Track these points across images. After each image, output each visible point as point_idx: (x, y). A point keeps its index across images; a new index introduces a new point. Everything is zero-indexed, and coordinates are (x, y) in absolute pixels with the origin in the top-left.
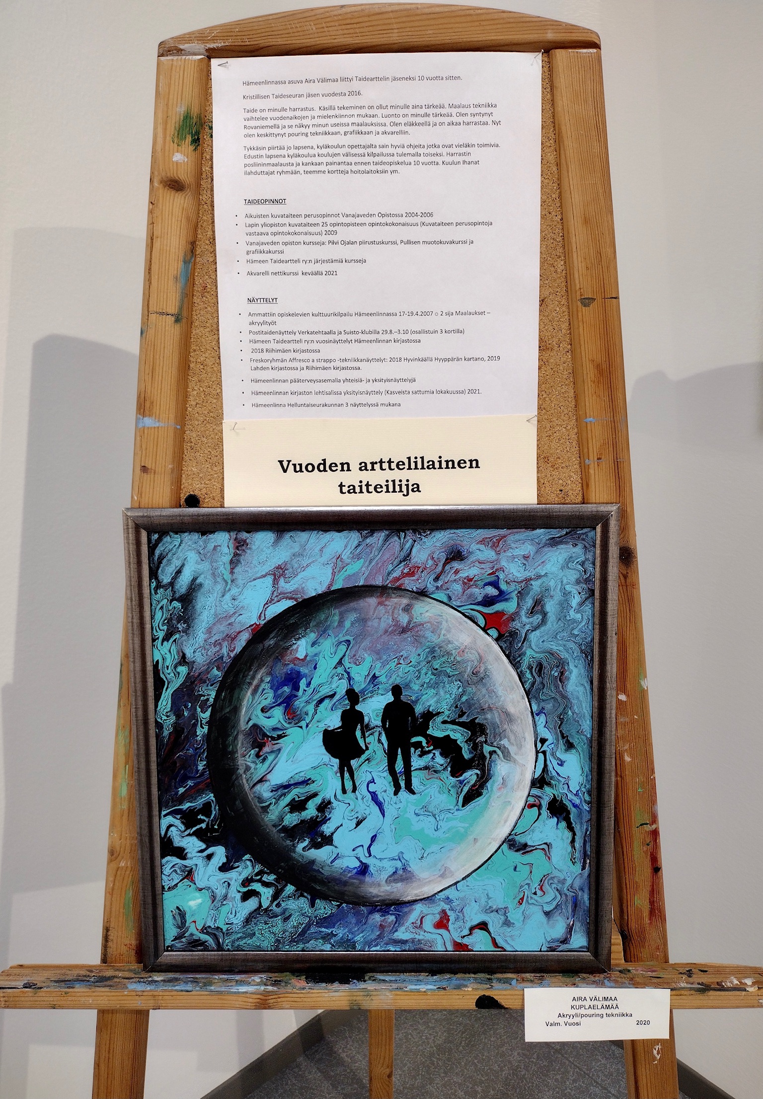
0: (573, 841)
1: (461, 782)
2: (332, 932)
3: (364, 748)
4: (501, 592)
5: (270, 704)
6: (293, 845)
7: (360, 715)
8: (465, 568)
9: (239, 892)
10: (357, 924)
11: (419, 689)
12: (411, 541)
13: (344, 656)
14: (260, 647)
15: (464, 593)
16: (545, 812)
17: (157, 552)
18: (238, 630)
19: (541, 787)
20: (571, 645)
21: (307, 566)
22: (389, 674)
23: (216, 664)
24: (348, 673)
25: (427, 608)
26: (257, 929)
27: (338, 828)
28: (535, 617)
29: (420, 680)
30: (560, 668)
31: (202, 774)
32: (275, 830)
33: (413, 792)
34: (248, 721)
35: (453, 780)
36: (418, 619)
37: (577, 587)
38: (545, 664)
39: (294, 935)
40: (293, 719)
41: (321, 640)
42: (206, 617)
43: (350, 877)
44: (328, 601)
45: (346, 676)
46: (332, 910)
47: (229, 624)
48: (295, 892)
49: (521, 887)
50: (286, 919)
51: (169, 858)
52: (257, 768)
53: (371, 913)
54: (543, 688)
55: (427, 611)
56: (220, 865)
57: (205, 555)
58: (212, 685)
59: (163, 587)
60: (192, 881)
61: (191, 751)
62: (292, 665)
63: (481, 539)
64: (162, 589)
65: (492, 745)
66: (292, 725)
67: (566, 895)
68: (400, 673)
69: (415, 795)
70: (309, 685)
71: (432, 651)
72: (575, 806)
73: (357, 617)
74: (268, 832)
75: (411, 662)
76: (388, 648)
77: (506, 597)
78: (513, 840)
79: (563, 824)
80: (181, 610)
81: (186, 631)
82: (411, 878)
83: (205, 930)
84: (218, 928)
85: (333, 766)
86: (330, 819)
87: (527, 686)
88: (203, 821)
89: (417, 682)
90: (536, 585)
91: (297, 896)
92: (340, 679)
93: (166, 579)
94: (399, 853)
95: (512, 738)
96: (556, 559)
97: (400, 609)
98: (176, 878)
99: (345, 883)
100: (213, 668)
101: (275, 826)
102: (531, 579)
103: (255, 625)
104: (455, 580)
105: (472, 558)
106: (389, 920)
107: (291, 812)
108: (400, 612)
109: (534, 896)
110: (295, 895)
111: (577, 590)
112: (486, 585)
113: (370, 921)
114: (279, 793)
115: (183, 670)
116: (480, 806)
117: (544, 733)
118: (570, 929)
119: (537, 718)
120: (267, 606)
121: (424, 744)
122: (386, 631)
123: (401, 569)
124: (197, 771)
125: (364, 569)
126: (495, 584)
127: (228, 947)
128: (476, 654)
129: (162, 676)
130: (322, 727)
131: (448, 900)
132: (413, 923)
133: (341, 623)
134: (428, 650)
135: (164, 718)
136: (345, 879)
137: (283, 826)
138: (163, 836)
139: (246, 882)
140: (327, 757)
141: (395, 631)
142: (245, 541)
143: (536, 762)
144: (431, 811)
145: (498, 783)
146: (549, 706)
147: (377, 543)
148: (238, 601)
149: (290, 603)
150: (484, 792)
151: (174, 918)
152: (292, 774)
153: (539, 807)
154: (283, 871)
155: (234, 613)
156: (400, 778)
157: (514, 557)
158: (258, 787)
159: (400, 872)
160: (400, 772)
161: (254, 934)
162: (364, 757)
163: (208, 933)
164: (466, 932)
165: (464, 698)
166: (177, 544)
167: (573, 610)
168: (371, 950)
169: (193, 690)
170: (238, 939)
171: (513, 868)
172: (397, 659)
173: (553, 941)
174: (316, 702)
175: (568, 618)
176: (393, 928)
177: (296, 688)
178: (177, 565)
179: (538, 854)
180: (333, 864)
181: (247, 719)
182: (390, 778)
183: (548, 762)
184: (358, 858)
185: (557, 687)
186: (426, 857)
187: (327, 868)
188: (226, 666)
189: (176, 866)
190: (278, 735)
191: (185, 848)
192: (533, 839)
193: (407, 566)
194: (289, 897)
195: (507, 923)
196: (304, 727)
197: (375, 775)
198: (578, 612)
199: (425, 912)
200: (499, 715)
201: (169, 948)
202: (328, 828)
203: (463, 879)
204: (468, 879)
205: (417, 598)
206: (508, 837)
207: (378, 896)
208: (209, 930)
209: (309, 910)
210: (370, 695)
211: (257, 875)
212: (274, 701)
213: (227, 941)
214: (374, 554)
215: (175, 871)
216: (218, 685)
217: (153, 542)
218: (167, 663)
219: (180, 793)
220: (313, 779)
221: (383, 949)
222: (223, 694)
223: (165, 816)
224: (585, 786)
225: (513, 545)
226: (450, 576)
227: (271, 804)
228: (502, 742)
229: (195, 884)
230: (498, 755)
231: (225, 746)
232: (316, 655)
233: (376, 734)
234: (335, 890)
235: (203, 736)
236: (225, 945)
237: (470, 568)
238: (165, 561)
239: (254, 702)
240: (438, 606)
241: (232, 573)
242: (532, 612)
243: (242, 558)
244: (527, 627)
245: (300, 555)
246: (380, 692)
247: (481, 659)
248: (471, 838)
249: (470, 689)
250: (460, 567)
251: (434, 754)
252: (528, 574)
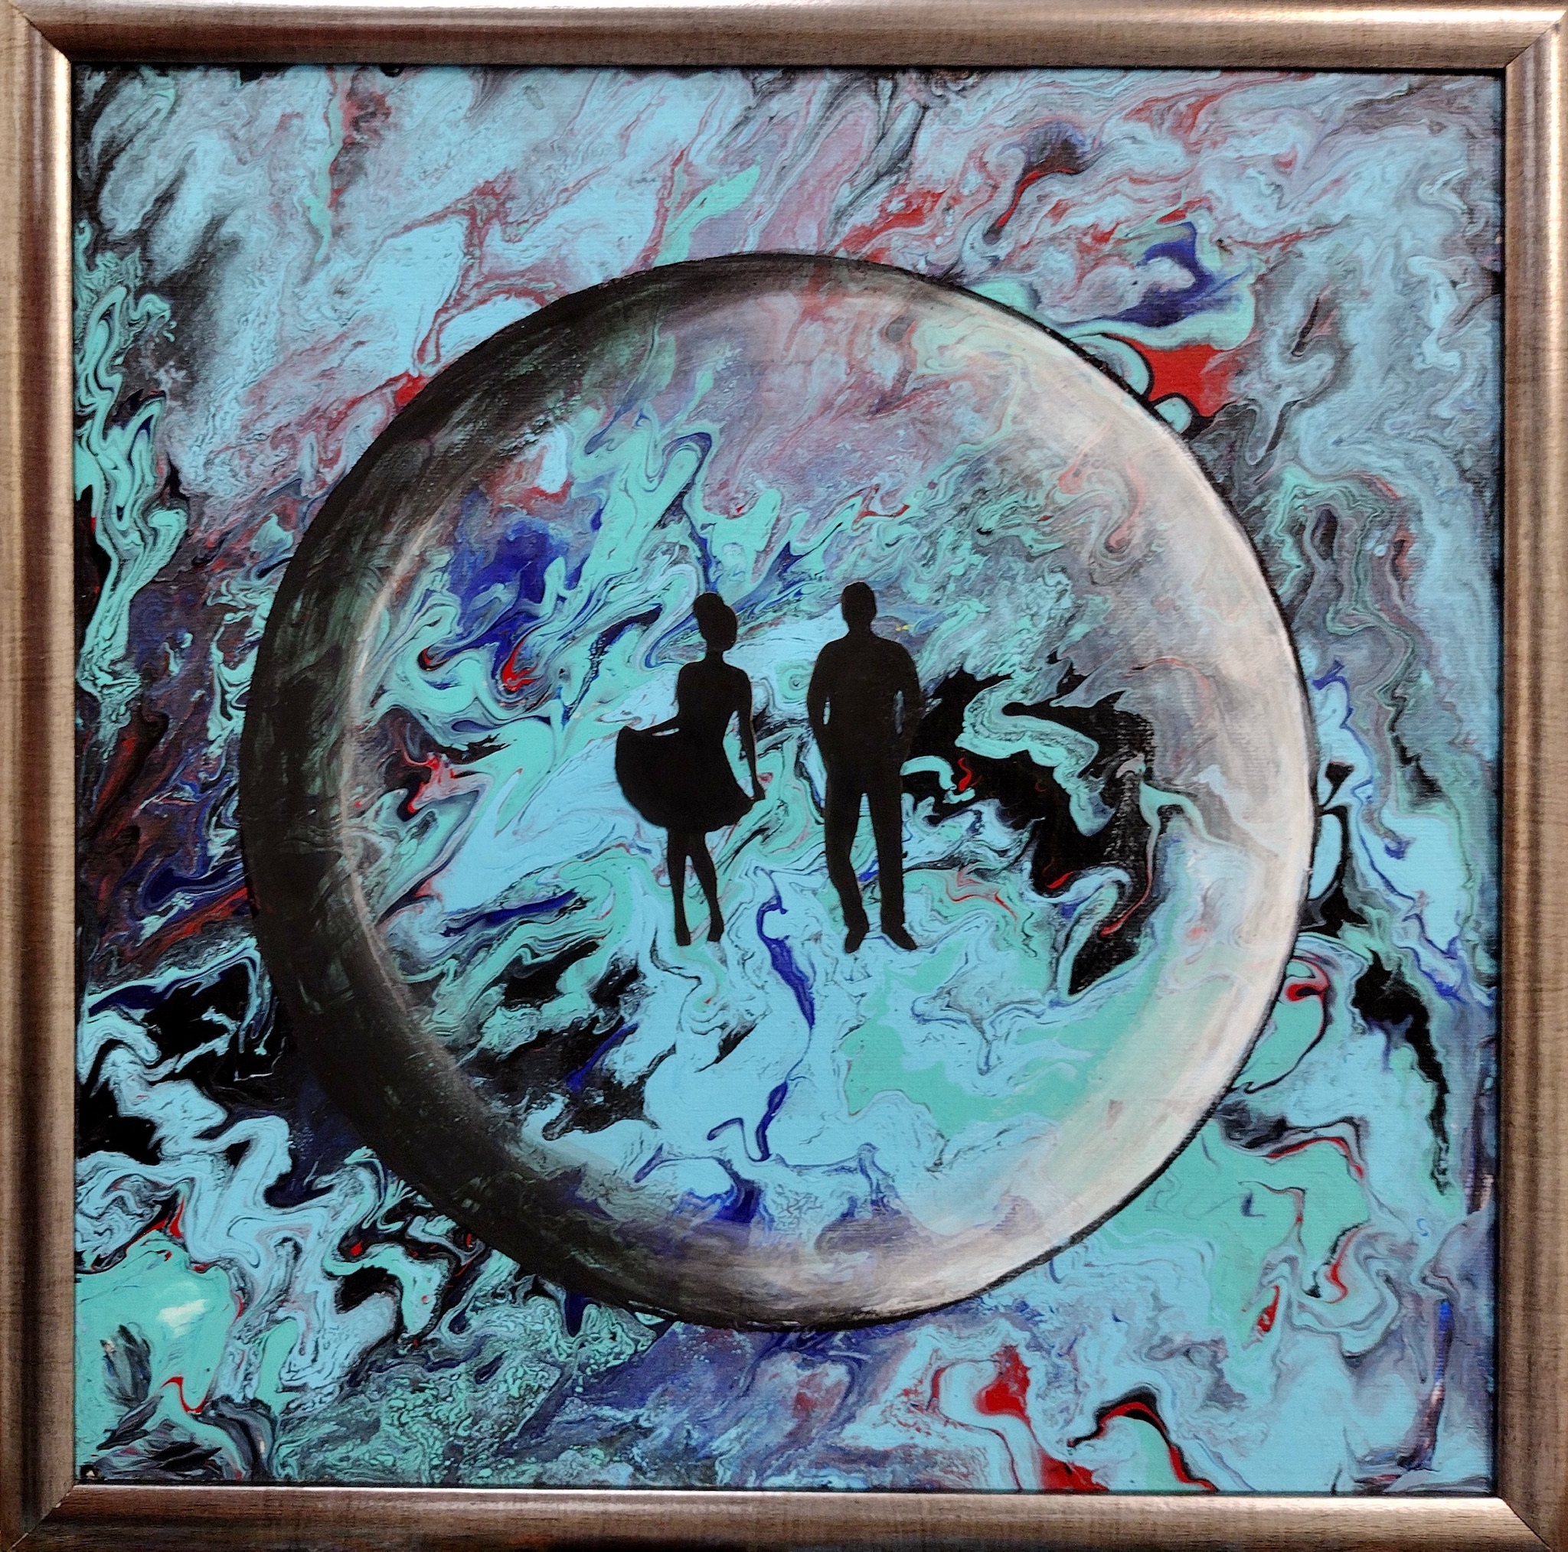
0: (1437, 1115)
1: (1066, 911)
2: (636, 1419)
3: (749, 792)
4: (1203, 279)
5: (447, 642)
6: (514, 1115)
7: (738, 684)
8: (1086, 199)
9: (330, 1276)
10: (719, 1393)
11: (930, 599)
12: (912, 108)
13: (689, 486)
14: (420, 451)
15: (1081, 278)
16: (1344, 1010)
17: (100, 133)
18: (349, 395)
19: (1331, 929)
20: (1430, 454)
21: (579, 186)
22: (834, 550)
23: (277, 505)
24: (703, 543)
25: (960, 330)
26: (384, 1408)
27: (662, 1059)
28: (1313, 362)
29: (934, 568)
30: (1393, 528)
31: (222, 872)
32: (453, 1064)
33: (906, 942)
34: (377, 696)
35: (1041, 903)
36: (930, 367)
37: (1446, 264)
38: (1344, 515)
39: (510, 1430)
40: (519, 690)
41: (617, 433)
42: (248, 351)
43: (697, 1230)
44: (639, 303)
45: (695, 551)
46: (637, 1342)
47: (324, 374)
48: (517, 1277)
49: (1268, 1268)
50: (484, 1373)
51: (101, 1156)
52: (400, 856)
53: (766, 1353)
54: (1338, 597)
55: (961, 340)
56: (271, 1181)
57: (251, 144)
58: (262, 574)
59: (115, 245)
60: (176, 1235)
61: (188, 792)
62: (519, 515)
63: (1138, 103)
64: (109, 255)
65: (1167, 787)
66: (518, 712)
67: (1417, 1299)
68: (870, 546)
69: (914, 953)
70: (574, 578)
71: (976, 472)
72: (1445, 992)
73: (734, 359)
74: (433, 1071)
75: (906, 507)
76: (834, 463)
77: (1219, 295)
78: (1239, 1109)
79: (1406, 1054)
80: (168, 324)
81: (183, 394)
82: (899, 1235)
83: (211, 1410)
84: (255, 1403)
85: (647, 851)
86: (633, 1029)
87: (1286, 590)
88: (221, 1030)
89: (926, 575)
90: (1314, 254)
91: (521, 1293)
92: (675, 563)
93: (123, 219)
94: (861, 1149)
95: (1236, 762)
96: (1377, 171)
97: (875, 330)
98: (124, 1227)
99: (683, 1251)
100: (267, 518)
101: (454, 1049)
102: (1298, 237)
103: (404, 380)
104: (1053, 239)
105: (1109, 166)
106: (828, 1382)
107: (508, 1004)
108: (875, 340)
109: (1310, 1301)
110: (513, 1290)
111: (1445, 272)
112: (1153, 253)
113: (764, 1384)
114: (472, 937)
115: (170, 522)
116: (1130, 990)
117: (1343, 748)
118: (1431, 1418)
119: (1317, 695)
120: (444, 317)
121: (946, 782)
122: (827, 406)
123: (878, 201)
124: (206, 860)
125: (759, 199)
126: (1182, 253)
127: (288, 1470)
128: (1119, 481)
129: (102, 540)
130: (614, 720)
131: (1023, 1313)
132: (906, 1393)
133: (682, 376)
134: (960, 469)
135: (105, 679)
136: (680, 1234)
137: (483, 1051)
138: (83, 1080)
139: (357, 1241)
140: (627, 820)
141: (856, 405)
142: (380, 101)
143: (1314, 845)
144: (966, 1005)
145: (1189, 915)
146: (1356, 658)
147: (803, 113)
148: (354, 298)
149: (518, 310)
150: (1144, 943)
151: (111, 1365)
152: (514, 876)
153: (1326, 995)
154: (477, 1207)
155: (341, 338)
156: (866, 896)
157: (1242, 164)
158: (403, 918)
159: (865, 1214)
160: (867, 875)
161: (375, 1426)
162: (748, 822)
163: (220, 1421)
164: (1084, 1425)
165: (1078, 630)
166: (164, 105)
167: (1433, 337)
168: (767, 1484)
169: (199, 590)
170: (323, 1442)
171: (1239, 1203)
172: (858, 500)
173: (1377, 1457)
174: (594, 637)
175: (1418, 365)
176: (839, 1409)
177: (534, 590)
178: (161, 175)
179: (1322, 1158)
180: (642, 1183)
181: (372, 689)
182: (833, 896)
183: (1355, 845)
184: (725, 1164)
185: (1383, 593)
186: (951, 1163)
187: (622, 1198)
188: (308, 513)
189: (125, 1184)
190: (470, 745)
191: (157, 1121)
192: (1307, 1106)
193: (898, 188)
194: (495, 1295)
195: (1221, 1395)
196: (556, 719)
197: (783, 881)
198: (1447, 347)
199: (948, 1352)
200: (1194, 687)
201: (91, 1473)
202: (629, 1058)
203: (1075, 1240)
204: (1090, 1240)
205: (927, 297)
206: (1222, 1098)
207: (790, 1295)
208: (225, 1409)
209: (562, 1343)
210: (770, 616)
211: (390, 1217)
212: (459, 630)
213: (285, 1450)
214: (795, 148)
215: (120, 1202)
216: (281, 575)
217: (89, 98)
218: (120, 497)
219: (147, 932)
220: (581, 892)
221: (805, 1482)
222: (298, 605)
223: (94, 1010)
224: (1478, 923)
225: (1241, 125)
226: (1034, 225)
227: (442, 975)
228: (1202, 778)
229: (184, 1247)
230: (1189, 821)
231: (300, 780)
232: (599, 481)
233: (791, 747)
234: (649, 1274)
235: (229, 743)
236: (275, 1462)
237: (1102, 198)
238: (122, 163)
239: (397, 633)
240: (996, 324)
241: (336, 201)
242: (1300, 346)
243: (369, 158)
244: (1288, 394)
245: (556, 149)
246: (804, 606)
247: (1134, 499)
248: (1100, 1098)
249: (1099, 599)
250: (1070, 194)
251: (979, 814)
252: (1291, 220)
